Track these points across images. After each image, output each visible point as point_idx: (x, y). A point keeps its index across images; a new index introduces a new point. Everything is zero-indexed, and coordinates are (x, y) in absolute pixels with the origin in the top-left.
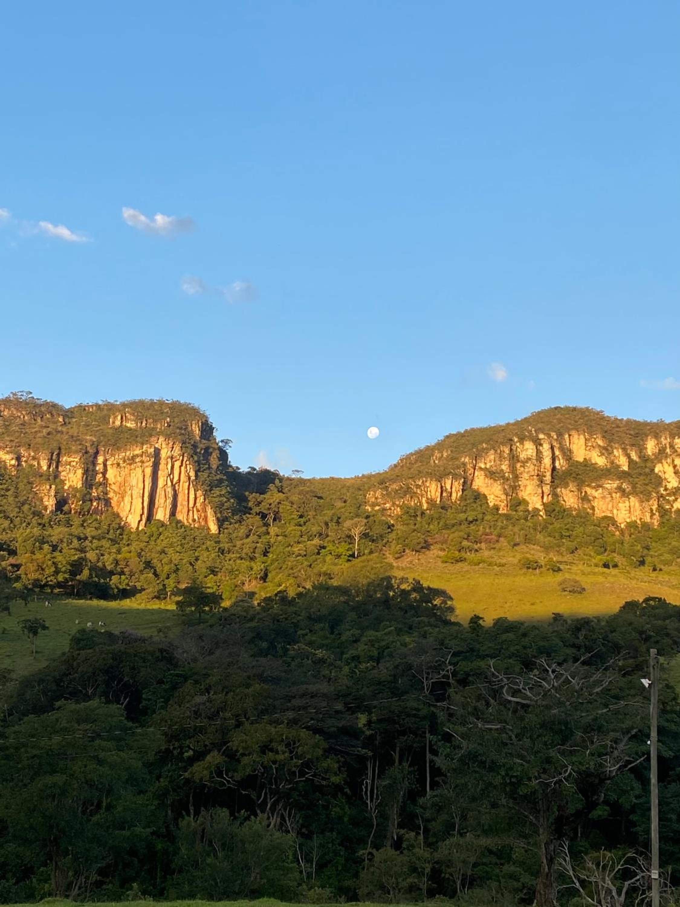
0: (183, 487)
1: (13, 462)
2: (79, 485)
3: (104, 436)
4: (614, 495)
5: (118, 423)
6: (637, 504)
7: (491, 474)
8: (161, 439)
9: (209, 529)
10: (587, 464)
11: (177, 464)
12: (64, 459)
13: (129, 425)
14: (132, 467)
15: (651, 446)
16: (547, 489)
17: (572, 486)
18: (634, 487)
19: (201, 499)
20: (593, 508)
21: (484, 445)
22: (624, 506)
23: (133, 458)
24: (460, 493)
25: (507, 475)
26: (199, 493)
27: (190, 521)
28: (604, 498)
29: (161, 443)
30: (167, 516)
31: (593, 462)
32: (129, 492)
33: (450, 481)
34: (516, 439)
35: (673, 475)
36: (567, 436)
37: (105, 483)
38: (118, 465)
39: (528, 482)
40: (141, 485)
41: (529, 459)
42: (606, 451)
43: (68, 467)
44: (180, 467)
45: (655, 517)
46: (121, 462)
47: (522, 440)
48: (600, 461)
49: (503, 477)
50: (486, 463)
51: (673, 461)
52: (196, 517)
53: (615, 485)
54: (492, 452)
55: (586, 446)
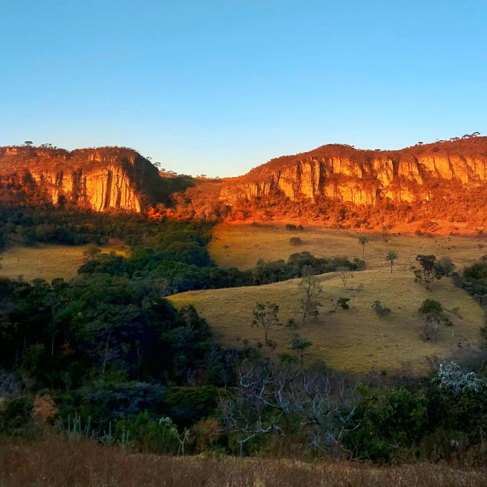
0: (123, 190)
1: (39, 179)
2: (71, 190)
3: (85, 166)
4: (353, 190)
5: (92, 159)
6: (365, 195)
7: (287, 180)
8: (112, 167)
9: (136, 210)
10: (341, 175)
11: (120, 179)
12: (64, 177)
13: (97, 160)
14: (97, 180)
15: (376, 165)
16: (317, 187)
17: (332, 186)
18: (364, 186)
19: (132, 195)
20: (342, 197)
21: (285, 166)
22: (358, 195)
23: (98, 176)
24: (268, 191)
25: (295, 181)
26: (132, 192)
27: (127, 206)
28: (348, 191)
29: (112, 168)
30: (115, 204)
31: (344, 173)
32: (96, 193)
33: (263, 185)
34: (302, 162)
35: (386, 179)
36: (330, 160)
37: (85, 189)
38: (91, 179)
39: (306, 184)
40: (101, 190)
41: (307, 173)
42: (351, 168)
43: (66, 181)
44: (122, 180)
45: (374, 201)
46: (92, 178)
47: (305, 162)
48: (347, 173)
49: (293, 182)
50: (284, 175)
51: (387, 172)
52: (130, 204)
53: (354, 185)
54: (288, 169)
55: (341, 165)
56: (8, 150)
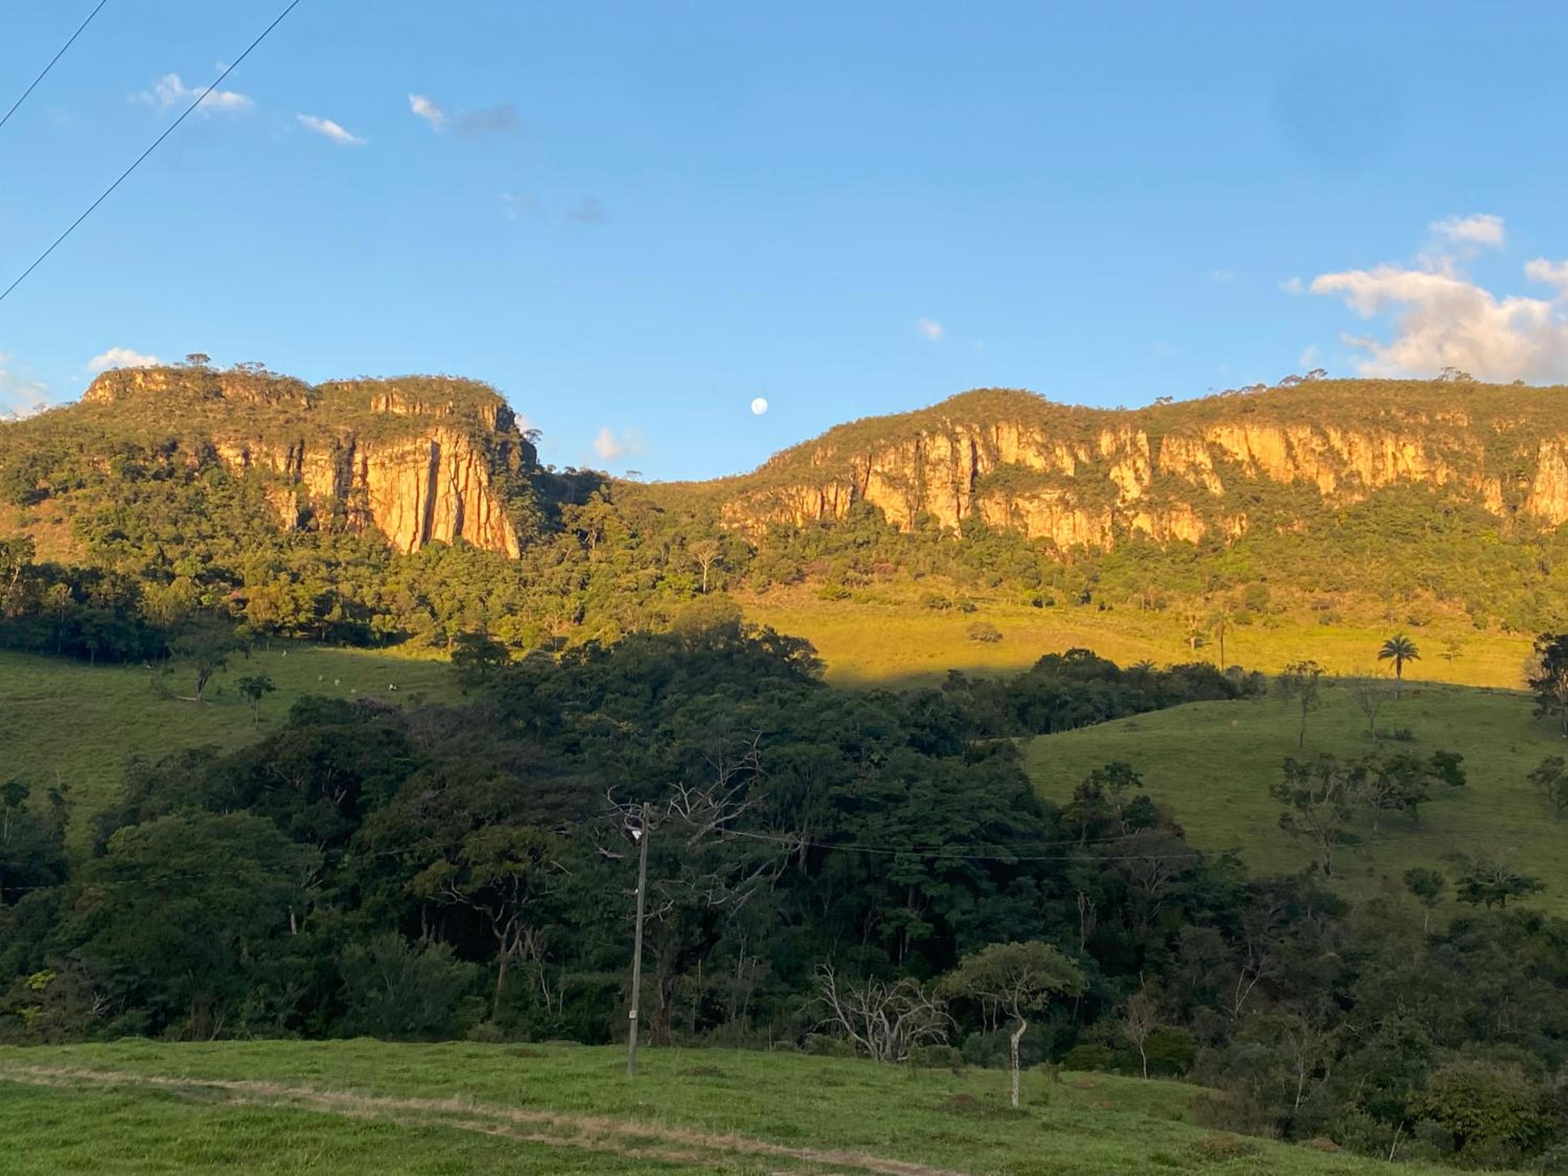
0: (471, 497)
1: (240, 460)
2: (330, 492)
3: (363, 425)
4: (1054, 508)
5: (382, 408)
6: (1084, 522)
7: (891, 481)
8: (441, 430)
9: (507, 552)
10: (1020, 467)
11: (463, 465)
12: (308, 456)
13: (397, 410)
14: (402, 468)
15: (1106, 443)
16: (964, 500)
17: (999, 497)
18: (1081, 497)
19: (496, 513)
20: (1026, 526)
21: (882, 442)
22: (1066, 524)
23: (403, 456)
24: (847, 506)
25: (911, 481)
26: (494, 504)
27: (482, 541)
28: (1040, 512)
29: (441, 436)
30: (451, 534)
31: (1028, 464)
32: (398, 502)
33: (834, 490)
34: (925, 433)
35: (1134, 482)
36: (993, 429)
37: (365, 489)
38: (383, 464)
39: (939, 492)
40: (414, 494)
41: (942, 460)
42: (1045, 449)
43: (314, 467)
44: (468, 469)
45: (1107, 538)
46: (387, 461)
47: (932, 434)
48: (1038, 463)
49: (906, 484)
50: (883, 466)
51: (1135, 463)
52: (489, 537)
53: (1056, 496)
54: (892, 450)
55: (1019, 443)
56: (139, 379)
